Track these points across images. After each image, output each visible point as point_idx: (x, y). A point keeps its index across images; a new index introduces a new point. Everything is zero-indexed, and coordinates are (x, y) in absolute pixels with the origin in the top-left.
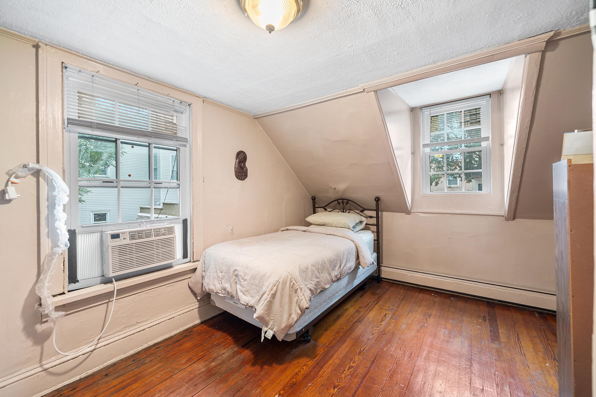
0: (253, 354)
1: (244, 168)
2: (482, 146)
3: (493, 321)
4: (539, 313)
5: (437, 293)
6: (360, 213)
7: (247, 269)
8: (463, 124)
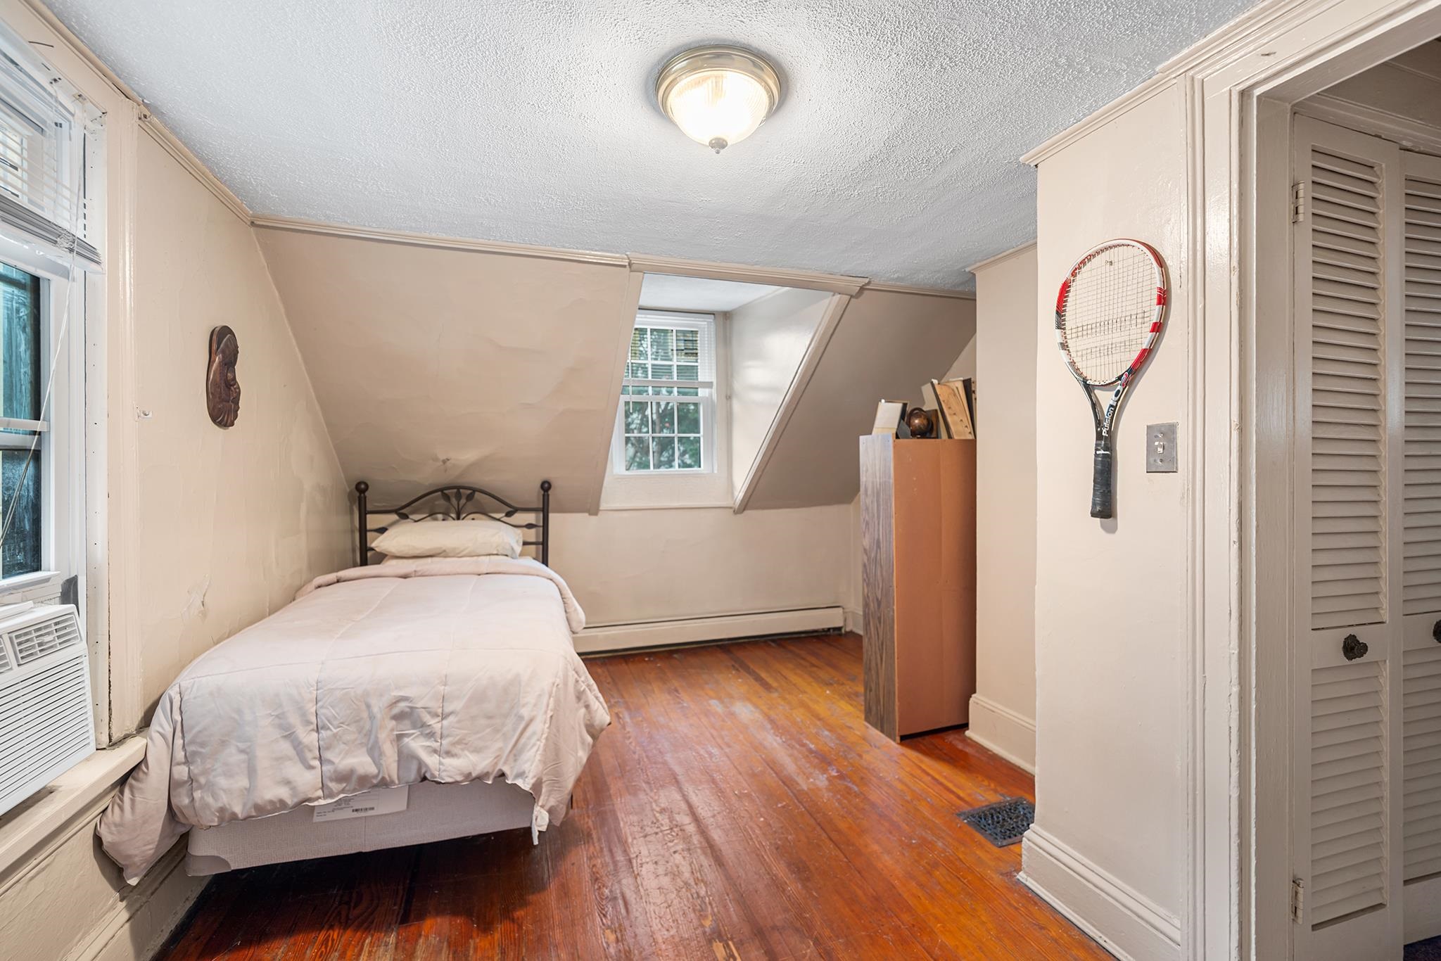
0: (455, 913)
1: (231, 385)
2: (699, 395)
3: (742, 667)
4: (773, 641)
5: (649, 655)
6: (505, 519)
7: (445, 685)
8: (675, 352)
